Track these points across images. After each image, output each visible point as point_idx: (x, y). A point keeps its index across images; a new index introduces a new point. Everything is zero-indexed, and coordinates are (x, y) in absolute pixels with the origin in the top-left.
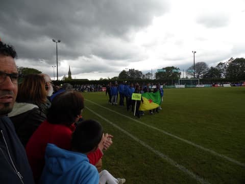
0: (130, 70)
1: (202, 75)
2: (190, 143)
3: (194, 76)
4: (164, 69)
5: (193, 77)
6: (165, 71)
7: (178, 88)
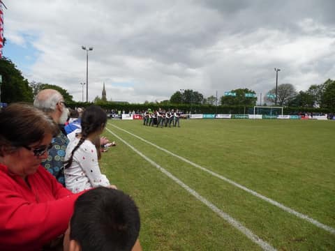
0: (185, 91)
1: (287, 101)
2: (276, 204)
3: (276, 102)
4: (233, 92)
5: (274, 104)
6: (235, 94)
7: (253, 119)
